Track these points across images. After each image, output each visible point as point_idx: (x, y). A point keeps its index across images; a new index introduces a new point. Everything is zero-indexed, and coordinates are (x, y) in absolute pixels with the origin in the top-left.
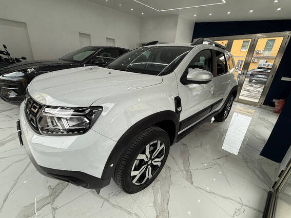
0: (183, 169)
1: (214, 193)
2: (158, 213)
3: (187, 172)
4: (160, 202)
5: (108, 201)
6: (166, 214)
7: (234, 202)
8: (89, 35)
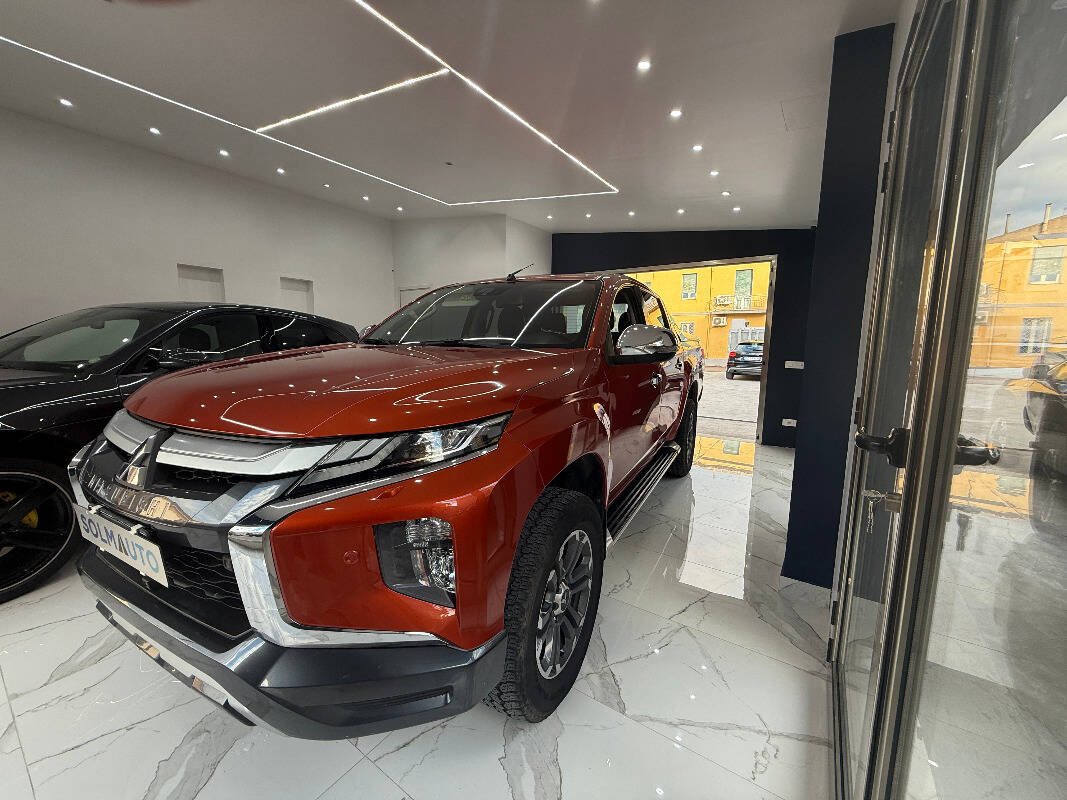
3: (602, 676)
7: (745, 734)
8: (218, 272)
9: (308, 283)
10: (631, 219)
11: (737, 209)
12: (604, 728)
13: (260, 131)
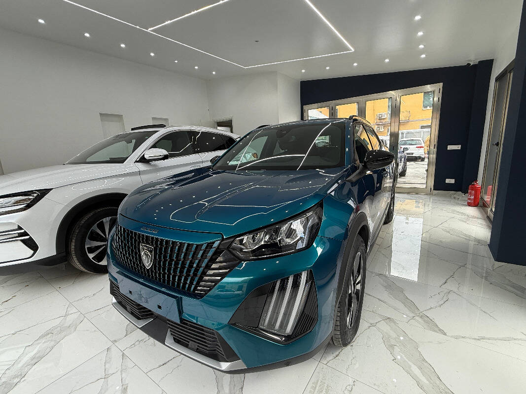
0: (412, 315)
1: (484, 338)
3: (421, 317)
4: (427, 382)
8: (120, 117)
9: (166, 120)
10: (356, 68)
11: (423, 56)
12: (440, 343)
13: (150, 29)
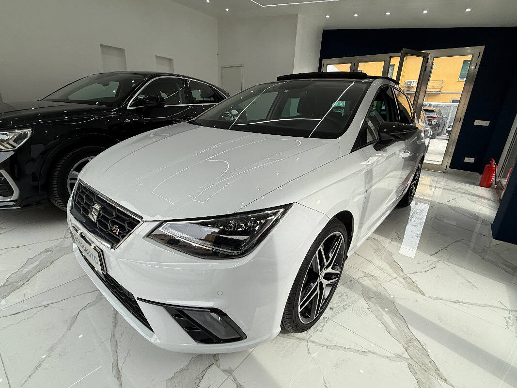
0: (395, 275)
1: (461, 302)
2: (403, 343)
3: (404, 278)
4: (395, 328)
5: (313, 342)
6: (416, 343)
7: (496, 309)
8: (121, 51)
9: (170, 60)
